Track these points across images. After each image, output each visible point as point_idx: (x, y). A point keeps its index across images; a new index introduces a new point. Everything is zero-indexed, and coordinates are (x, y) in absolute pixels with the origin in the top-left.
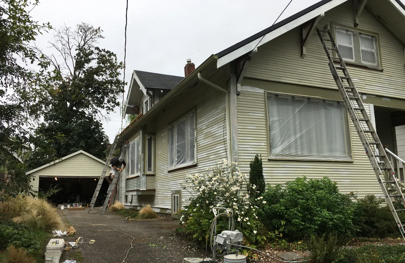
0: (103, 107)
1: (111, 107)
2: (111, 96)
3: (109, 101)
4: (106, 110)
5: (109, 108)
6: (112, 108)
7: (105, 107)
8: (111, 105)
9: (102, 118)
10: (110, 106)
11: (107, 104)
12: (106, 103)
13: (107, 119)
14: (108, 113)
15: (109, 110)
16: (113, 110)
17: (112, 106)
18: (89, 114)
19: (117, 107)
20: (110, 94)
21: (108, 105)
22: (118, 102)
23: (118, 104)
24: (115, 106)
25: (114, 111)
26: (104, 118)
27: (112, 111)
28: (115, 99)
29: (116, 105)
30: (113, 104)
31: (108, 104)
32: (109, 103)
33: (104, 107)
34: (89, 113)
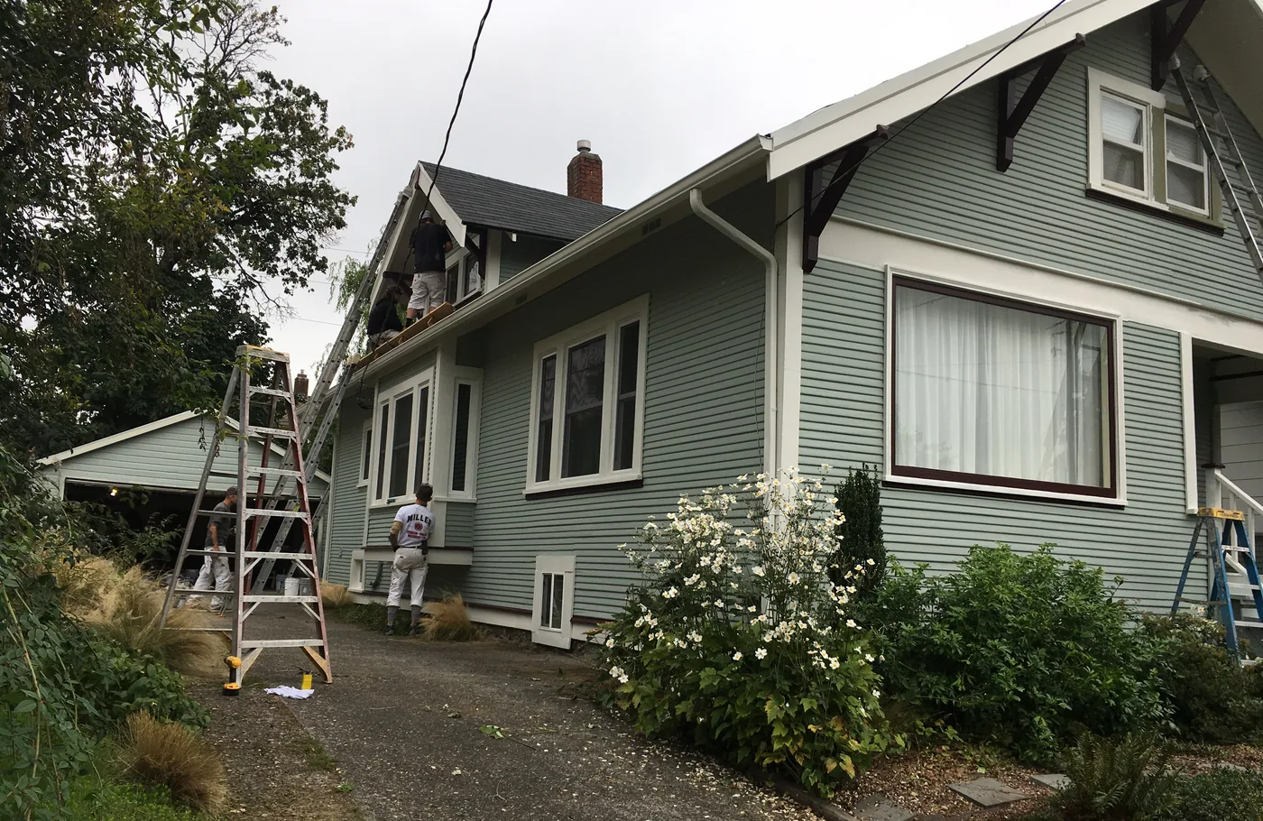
0: (273, 272)
1: (300, 274)
2: (298, 235)
3: (292, 254)
4: (283, 280)
5: (293, 275)
6: (302, 275)
7: (279, 270)
8: (301, 267)
9: (265, 306)
10: (295, 269)
11: (285, 261)
12: (285, 257)
13: (283, 309)
14: (287, 291)
15: (291, 283)
16: (304, 283)
17: (303, 270)
18: (226, 289)
19: (317, 274)
20: (295, 229)
21: (290, 264)
22: (324, 258)
23: (322, 266)
24: (312, 271)
25: (309, 288)
26: (272, 304)
27: (302, 286)
28: (314, 248)
29: (314, 268)
30: (305, 265)
31: (289, 261)
32: (291, 259)
33: (277, 272)
34: (229, 288)
